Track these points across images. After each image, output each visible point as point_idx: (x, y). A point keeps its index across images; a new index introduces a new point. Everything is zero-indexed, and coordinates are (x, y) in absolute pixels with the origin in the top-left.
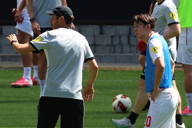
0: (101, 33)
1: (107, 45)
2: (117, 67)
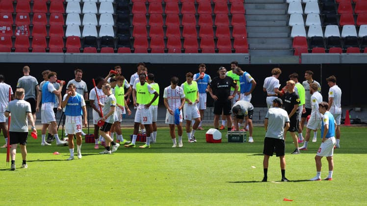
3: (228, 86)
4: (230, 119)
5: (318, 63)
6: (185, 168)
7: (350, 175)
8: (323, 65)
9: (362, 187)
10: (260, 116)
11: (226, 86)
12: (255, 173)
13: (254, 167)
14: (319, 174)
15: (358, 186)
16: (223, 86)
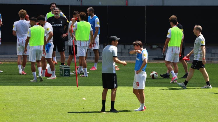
0: (124, 48)
1: (127, 53)
2: (131, 62)
3: (61, 25)
4: (63, 55)
5: (143, 5)
6: (22, 99)
7: (170, 106)
8: (148, 7)
9: (181, 117)
10: (90, 53)
11: (60, 25)
12: (85, 104)
13: (84, 99)
14: (143, 105)
15: (178, 116)
16: (57, 25)
